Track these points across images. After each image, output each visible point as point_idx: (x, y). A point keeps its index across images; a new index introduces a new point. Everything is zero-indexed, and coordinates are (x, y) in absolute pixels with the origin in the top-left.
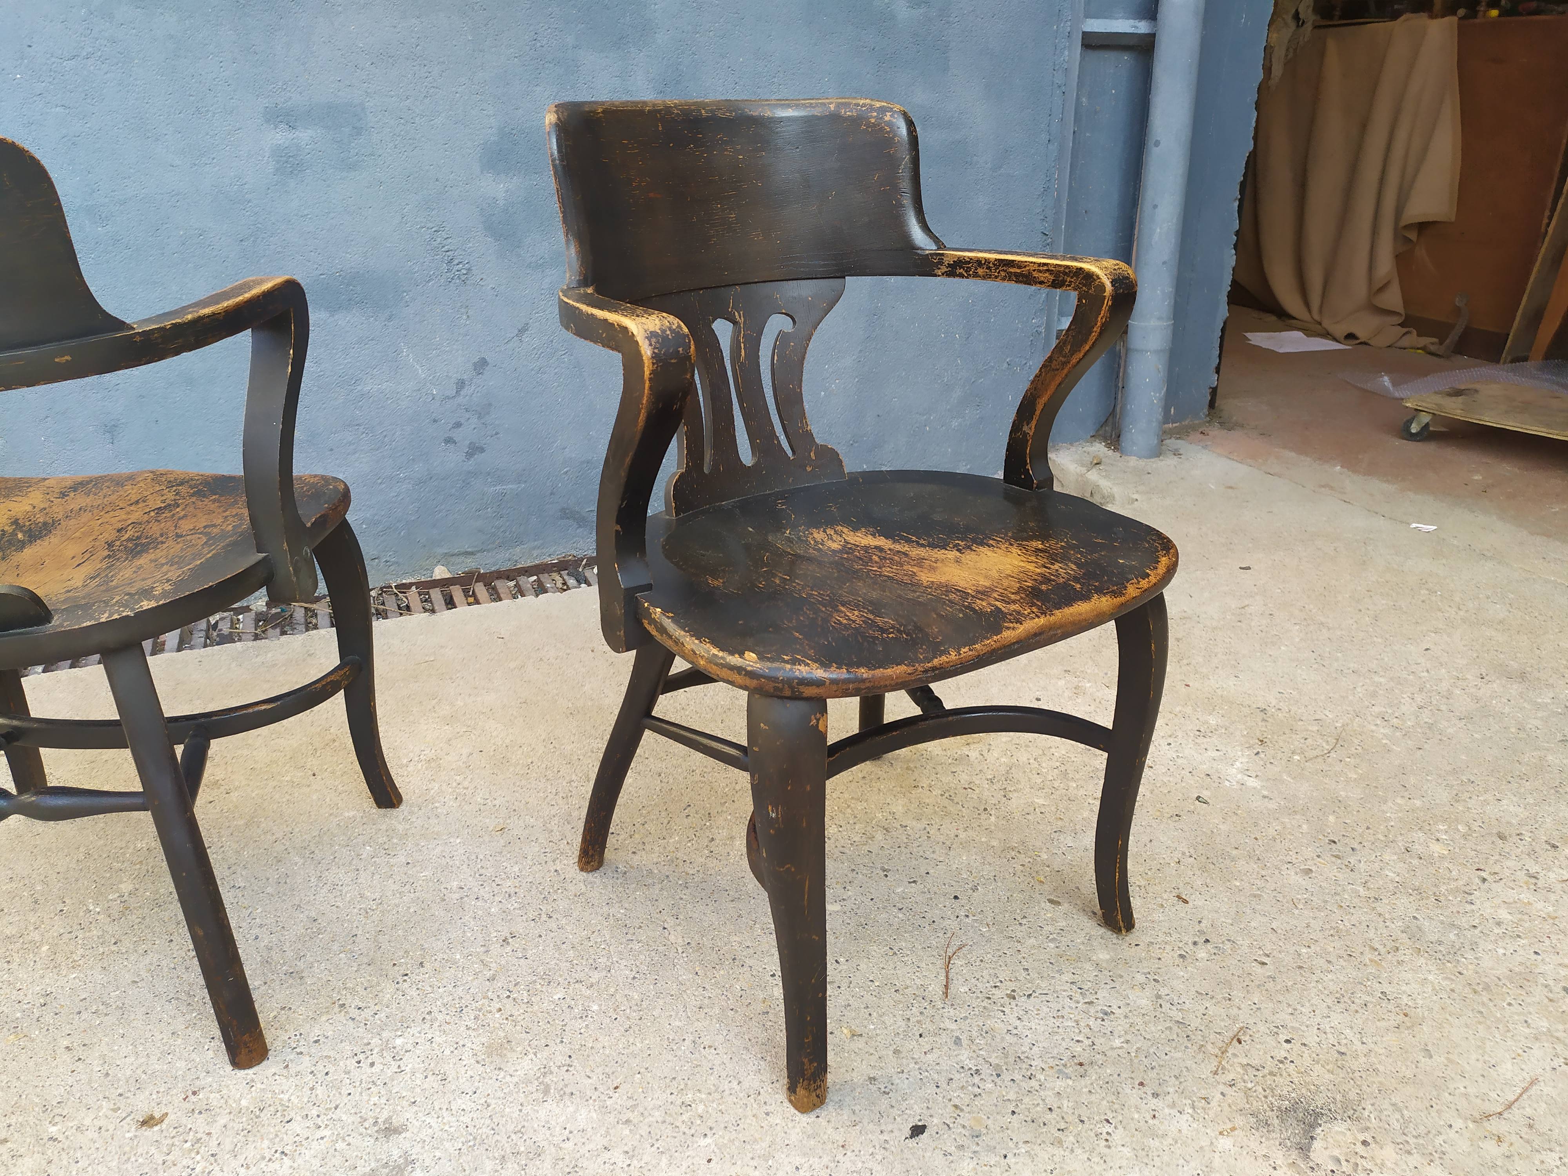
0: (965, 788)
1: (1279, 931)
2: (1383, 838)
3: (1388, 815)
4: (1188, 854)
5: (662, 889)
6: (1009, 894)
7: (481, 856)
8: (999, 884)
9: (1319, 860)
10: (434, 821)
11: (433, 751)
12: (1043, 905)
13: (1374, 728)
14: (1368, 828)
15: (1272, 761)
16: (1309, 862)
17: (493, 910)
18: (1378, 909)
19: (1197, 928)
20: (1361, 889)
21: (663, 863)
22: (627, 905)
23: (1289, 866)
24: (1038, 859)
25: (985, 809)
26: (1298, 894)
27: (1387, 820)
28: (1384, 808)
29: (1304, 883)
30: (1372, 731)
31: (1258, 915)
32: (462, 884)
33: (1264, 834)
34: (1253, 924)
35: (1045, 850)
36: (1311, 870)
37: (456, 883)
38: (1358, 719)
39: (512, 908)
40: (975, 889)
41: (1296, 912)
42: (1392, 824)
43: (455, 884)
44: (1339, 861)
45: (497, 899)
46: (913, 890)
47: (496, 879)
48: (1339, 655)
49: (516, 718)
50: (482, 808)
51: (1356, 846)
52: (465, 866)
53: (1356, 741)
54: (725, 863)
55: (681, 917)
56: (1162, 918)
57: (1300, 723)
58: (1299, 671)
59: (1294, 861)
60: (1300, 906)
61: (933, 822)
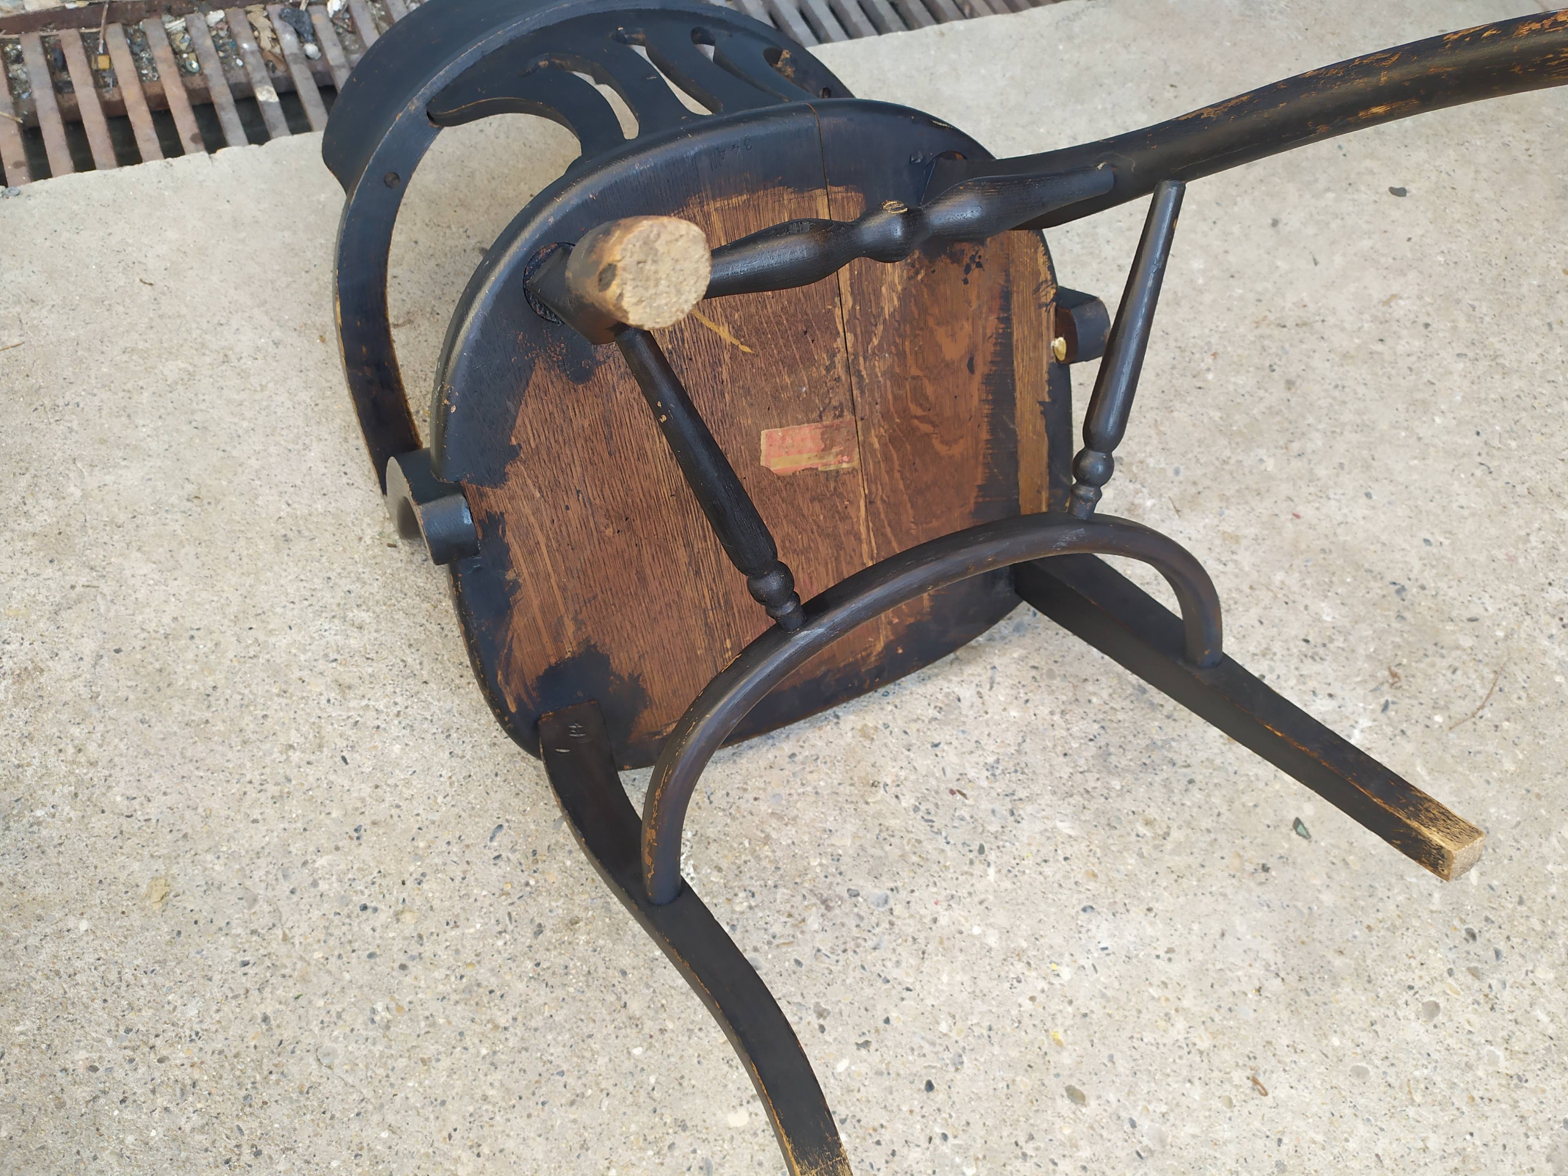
0: (952, 792)
1: (1387, 1162)
2: (1538, 927)
3: (1550, 867)
4: (1273, 968)
5: (452, 1072)
6: (1009, 1075)
7: (128, 975)
8: (996, 1050)
9: (1450, 980)
10: (34, 864)
11: (26, 644)
12: (1059, 1101)
13: (1546, 643)
14: (1521, 902)
15: (1404, 726)
16: (1437, 988)
17: (153, 1133)
18: (1521, 1104)
19: (1276, 1157)
20: (1500, 1053)
21: (454, 997)
22: (391, 1118)
23: (1407, 996)
24: (1056, 981)
25: (981, 850)
26: (1416, 1066)
27: (1549, 878)
28: (1545, 850)
29: (1426, 1038)
30: (1544, 653)
31: (1359, 1121)
32: (95, 1056)
33: (1380, 916)
34: (1352, 1145)
35: (1067, 958)
36: (1437, 1006)
37: (83, 1054)
38: (1528, 621)
39: (187, 1128)
40: (958, 1065)
41: (1411, 1111)
42: (1553, 890)
43: (81, 1057)
44: (1476, 985)
45: (161, 1101)
46: (863, 1068)
47: (159, 1042)
48: (1513, 444)
49: (181, 544)
50: (126, 824)
51: (1502, 946)
52: (98, 1003)
53: (1521, 677)
54: (559, 993)
55: (485, 1150)
56: (1228, 1135)
57: (1450, 627)
58: (1456, 486)
59: (1417, 984)
60: (1418, 1098)
61: (899, 884)
